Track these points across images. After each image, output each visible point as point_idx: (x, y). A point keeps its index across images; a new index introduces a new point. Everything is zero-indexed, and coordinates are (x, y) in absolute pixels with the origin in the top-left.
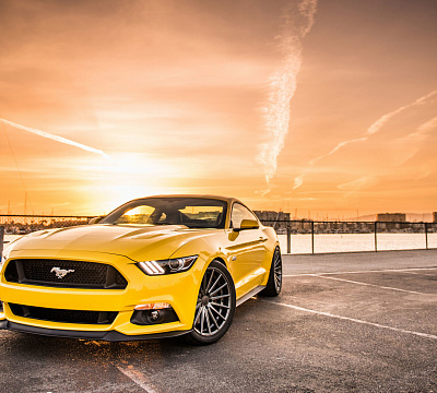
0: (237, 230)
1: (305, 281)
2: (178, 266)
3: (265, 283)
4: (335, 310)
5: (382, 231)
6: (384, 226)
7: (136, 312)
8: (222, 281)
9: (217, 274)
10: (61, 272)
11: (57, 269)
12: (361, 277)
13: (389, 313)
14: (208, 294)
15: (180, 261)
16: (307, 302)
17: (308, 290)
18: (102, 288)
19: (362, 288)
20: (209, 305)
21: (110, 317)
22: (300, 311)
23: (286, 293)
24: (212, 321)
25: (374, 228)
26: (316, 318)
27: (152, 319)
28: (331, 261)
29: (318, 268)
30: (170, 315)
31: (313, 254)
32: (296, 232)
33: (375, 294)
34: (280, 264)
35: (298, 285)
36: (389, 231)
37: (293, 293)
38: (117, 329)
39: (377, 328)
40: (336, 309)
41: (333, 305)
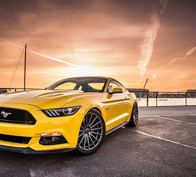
0: (111, 94)
1: (151, 119)
2: (67, 112)
3: (128, 120)
4: (163, 136)
5: (189, 97)
6: (190, 95)
7: (42, 138)
8: (97, 120)
9: (94, 116)
10: (5, 114)
11: (3, 112)
12: (179, 118)
13: (192, 138)
14: (89, 127)
15: (69, 109)
16: (150, 130)
17: (151, 124)
18: (24, 123)
19: (179, 123)
20: (90, 133)
21: (27, 140)
22: (144, 135)
23: (140, 125)
24: (91, 142)
25: (186, 96)
26: (152, 140)
27: (52, 142)
28: (164, 110)
29: (158, 113)
30: (62, 140)
31: (157, 107)
32: (151, 97)
33: (185, 127)
34: (137, 111)
35: (147, 121)
36: (192, 97)
37: (143, 126)
38: (30, 146)
39: (186, 147)
40: (164, 134)
41: (163, 133)
